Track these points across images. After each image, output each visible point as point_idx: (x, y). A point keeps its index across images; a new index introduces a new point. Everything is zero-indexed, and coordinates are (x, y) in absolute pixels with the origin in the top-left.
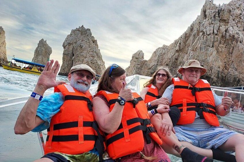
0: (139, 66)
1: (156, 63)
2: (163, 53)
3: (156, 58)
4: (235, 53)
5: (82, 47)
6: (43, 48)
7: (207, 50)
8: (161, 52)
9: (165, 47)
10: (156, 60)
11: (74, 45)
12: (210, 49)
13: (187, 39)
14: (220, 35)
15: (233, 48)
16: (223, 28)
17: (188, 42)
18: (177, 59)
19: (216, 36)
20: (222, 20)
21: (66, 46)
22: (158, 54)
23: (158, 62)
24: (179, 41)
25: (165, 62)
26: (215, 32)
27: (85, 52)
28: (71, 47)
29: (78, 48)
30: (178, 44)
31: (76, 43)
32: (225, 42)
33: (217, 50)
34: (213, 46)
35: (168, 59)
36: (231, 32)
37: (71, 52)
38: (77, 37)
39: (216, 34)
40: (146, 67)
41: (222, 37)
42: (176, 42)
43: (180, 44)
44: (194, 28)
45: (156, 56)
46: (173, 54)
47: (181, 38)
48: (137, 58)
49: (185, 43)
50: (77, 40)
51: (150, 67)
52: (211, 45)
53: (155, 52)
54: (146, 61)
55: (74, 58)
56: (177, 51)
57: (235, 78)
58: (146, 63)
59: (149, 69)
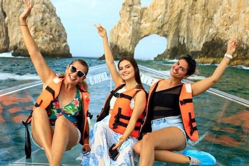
1: (163, 10)
3: (162, 2)
10: (163, 6)
23: (166, 8)
40: (147, 18)
51: (155, 17)
54: (145, 9)
58: (146, 11)
59: (153, 21)
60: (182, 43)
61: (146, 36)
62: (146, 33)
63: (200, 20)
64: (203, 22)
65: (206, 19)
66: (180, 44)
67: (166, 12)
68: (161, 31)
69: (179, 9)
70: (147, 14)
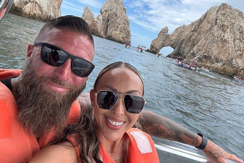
0: (164, 38)
1: (176, 38)
2: (183, 31)
3: (177, 34)
4: (225, 48)
5: (117, 15)
6: (89, 14)
7: (213, 44)
8: (181, 30)
9: (184, 27)
10: (177, 36)
11: (109, 12)
12: (214, 44)
13: (200, 23)
14: (220, 38)
15: (224, 45)
16: (222, 35)
17: (201, 25)
18: (191, 37)
19: (219, 39)
20: (223, 30)
21: (104, 12)
22: (179, 31)
23: (178, 37)
24: (195, 24)
25: (183, 38)
26: (219, 36)
27: (119, 19)
28: (107, 13)
29: (114, 15)
30: (194, 26)
31: (111, 10)
32: (222, 41)
33: (217, 45)
34: (216, 43)
35: (185, 36)
36: (225, 38)
37: (107, 18)
38: (112, 5)
39: (219, 38)
40: (168, 39)
41: (221, 39)
42: (193, 24)
43: (195, 26)
44: (207, 16)
45: (177, 32)
46: (190, 32)
47: (197, 22)
48: (163, 33)
49: (199, 25)
50: (112, 8)
51: (172, 40)
52: (215, 42)
53: (177, 29)
54: (169, 35)
55: (109, 24)
56: (192, 31)
57: (221, 59)
58: (169, 36)
59: (171, 41)
60: (180, 53)
61: (166, 46)
62: (166, 45)
63: (190, 45)
64: (191, 46)
65: (192, 45)
66: (179, 53)
67: (177, 39)
68: (172, 46)
69: (183, 39)
70: (169, 37)
